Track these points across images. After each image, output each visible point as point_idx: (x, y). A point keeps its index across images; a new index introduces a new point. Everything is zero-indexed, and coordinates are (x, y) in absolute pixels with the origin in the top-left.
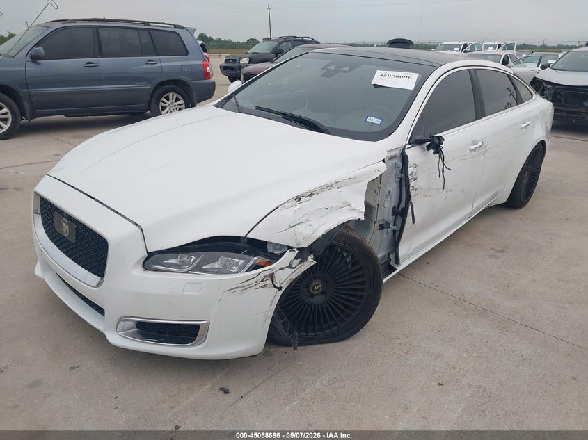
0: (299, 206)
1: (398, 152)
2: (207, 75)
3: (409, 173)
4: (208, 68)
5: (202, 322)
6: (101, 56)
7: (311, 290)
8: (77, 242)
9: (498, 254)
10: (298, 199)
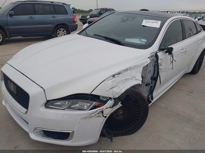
0: (114, 79)
1: (154, 54)
2: (75, 22)
3: (159, 62)
4: (75, 19)
5: (71, 132)
6: (35, 14)
7: (118, 114)
8: (17, 94)
9: (190, 94)
10: (114, 76)
